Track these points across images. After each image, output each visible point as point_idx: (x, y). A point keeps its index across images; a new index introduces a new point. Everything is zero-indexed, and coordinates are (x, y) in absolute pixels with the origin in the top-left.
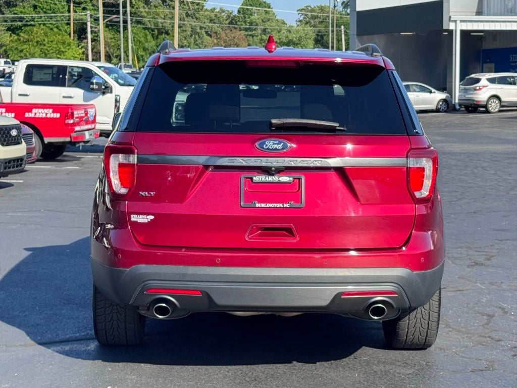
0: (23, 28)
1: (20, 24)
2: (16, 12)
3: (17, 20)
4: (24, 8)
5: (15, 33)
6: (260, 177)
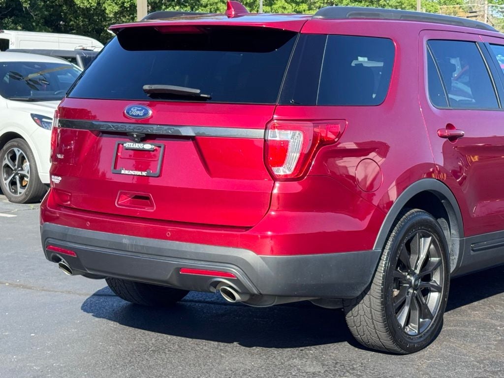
6: (130, 144)
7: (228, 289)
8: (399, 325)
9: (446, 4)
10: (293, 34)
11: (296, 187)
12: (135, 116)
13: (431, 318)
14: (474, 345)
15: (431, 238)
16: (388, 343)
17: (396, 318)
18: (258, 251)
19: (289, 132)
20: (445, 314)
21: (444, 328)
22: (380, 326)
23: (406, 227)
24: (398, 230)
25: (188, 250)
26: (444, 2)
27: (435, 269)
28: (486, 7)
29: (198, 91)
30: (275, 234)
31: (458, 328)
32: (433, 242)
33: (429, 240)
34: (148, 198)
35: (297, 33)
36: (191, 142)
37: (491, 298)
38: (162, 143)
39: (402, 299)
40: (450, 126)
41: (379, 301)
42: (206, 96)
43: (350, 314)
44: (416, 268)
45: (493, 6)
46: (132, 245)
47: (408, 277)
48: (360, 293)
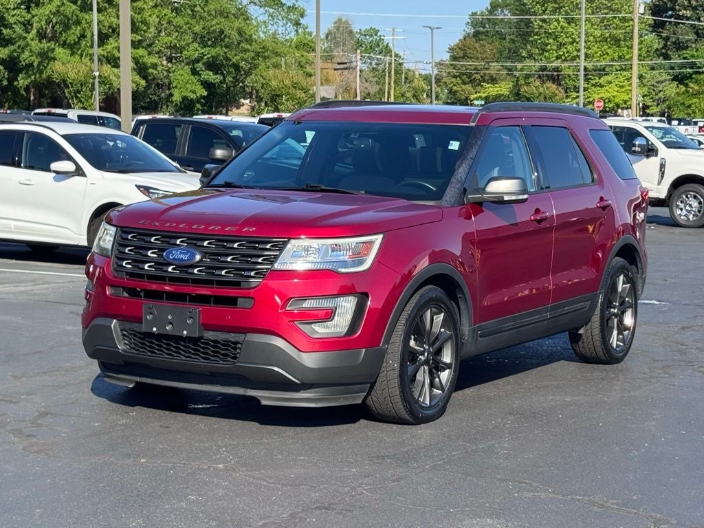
0: (693, 76)
1: (689, 70)
2: (686, 55)
3: (688, 66)
4: (697, 50)
5: (683, 84)
28: (359, 57)
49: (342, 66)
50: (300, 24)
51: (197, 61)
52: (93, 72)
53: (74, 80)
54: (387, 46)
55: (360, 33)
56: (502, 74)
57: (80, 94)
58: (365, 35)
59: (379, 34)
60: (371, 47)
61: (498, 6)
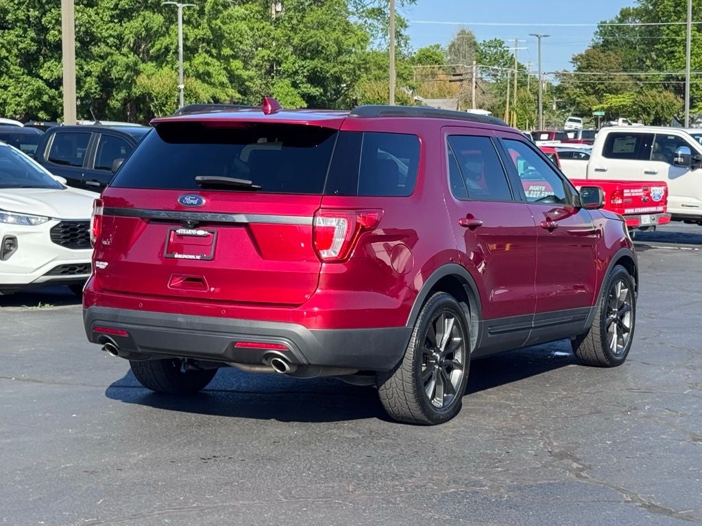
6: (182, 230)
7: (279, 360)
8: (428, 397)
9: (421, 63)
10: (334, 131)
11: (342, 269)
12: (189, 204)
13: (454, 393)
14: (492, 419)
15: (453, 319)
16: (417, 413)
17: (425, 390)
18: (307, 326)
19: (334, 219)
20: (463, 397)
21: (463, 407)
22: (411, 396)
23: (433, 308)
24: (426, 310)
25: (244, 325)
26: (419, 60)
27: (457, 348)
28: (474, 68)
29: (250, 182)
30: (321, 310)
31: (476, 407)
32: (455, 323)
33: (452, 320)
34: (201, 280)
35: (337, 130)
36: (243, 229)
37: (504, 386)
38: (215, 229)
39: (429, 373)
40: (470, 216)
41: (410, 373)
42: (257, 186)
43: (383, 387)
44: (441, 347)
45: (483, 67)
46: (187, 323)
47: (434, 354)
48: (394, 366)
49: (458, 78)
50: (401, 35)
51: (296, 73)
52: (178, 85)
53: (159, 93)
54: (512, 58)
55: (484, 45)
56: (628, 85)
57: (165, 107)
58: (489, 47)
59: (503, 46)
60: (495, 59)
61: (630, 15)
